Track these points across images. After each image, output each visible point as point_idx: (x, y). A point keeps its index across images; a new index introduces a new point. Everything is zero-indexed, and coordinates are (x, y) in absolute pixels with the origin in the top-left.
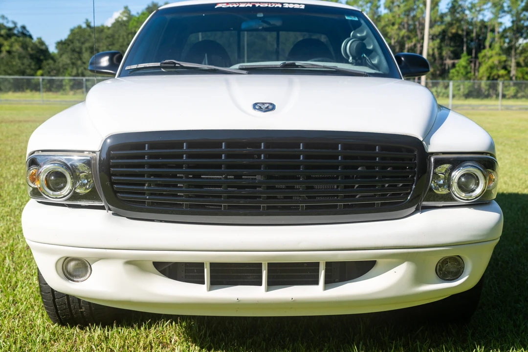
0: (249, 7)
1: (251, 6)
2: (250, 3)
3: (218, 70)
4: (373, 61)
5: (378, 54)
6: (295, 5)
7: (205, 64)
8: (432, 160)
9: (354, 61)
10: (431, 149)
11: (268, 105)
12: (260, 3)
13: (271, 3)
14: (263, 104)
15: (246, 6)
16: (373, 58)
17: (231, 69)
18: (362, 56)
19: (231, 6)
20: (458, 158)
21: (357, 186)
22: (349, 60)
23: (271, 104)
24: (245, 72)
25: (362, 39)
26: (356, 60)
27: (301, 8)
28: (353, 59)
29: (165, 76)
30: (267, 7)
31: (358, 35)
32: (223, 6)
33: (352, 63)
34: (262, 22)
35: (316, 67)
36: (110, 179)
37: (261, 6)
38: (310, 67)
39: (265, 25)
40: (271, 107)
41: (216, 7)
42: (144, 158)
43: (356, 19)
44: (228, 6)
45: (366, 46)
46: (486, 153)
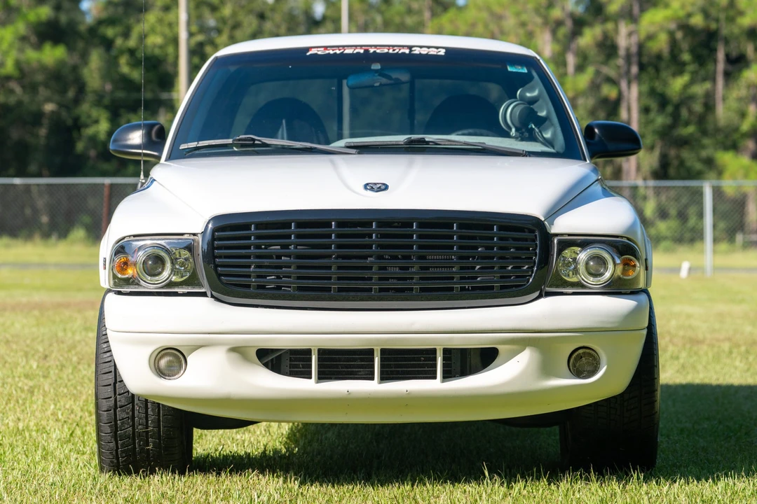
0: (358, 53)
1: (362, 51)
2: (361, 46)
3: (315, 148)
4: (546, 134)
5: (552, 125)
6: (431, 49)
7: (283, 138)
8: (556, 241)
9: (518, 134)
10: (554, 230)
11: (380, 185)
12: (376, 46)
13: (393, 46)
14: (375, 184)
15: (355, 52)
16: (546, 129)
17: (332, 147)
18: (530, 126)
19: (331, 52)
20: (585, 239)
21: (478, 267)
22: (511, 134)
23: (384, 184)
24: (354, 151)
25: (533, 101)
26: (522, 133)
27: (439, 54)
28: (516, 130)
29: (236, 158)
30: (388, 53)
31: (528, 95)
32: (319, 53)
33: (516, 138)
34: (379, 75)
35: (454, 143)
36: (214, 261)
37: (378, 51)
38: (447, 143)
39: (384, 81)
40: (383, 188)
41: (308, 54)
42: (250, 238)
43: (525, 70)
44: (327, 52)
45: (537, 112)
46: (622, 237)
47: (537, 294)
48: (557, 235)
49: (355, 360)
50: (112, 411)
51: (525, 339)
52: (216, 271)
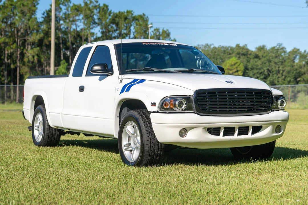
1: (157, 44)
4: (211, 69)
6: (173, 44)
8: (274, 97)
9: (202, 68)
11: (230, 82)
15: (155, 44)
18: (206, 66)
19: (149, 44)
22: (200, 68)
27: (176, 45)
32: (146, 44)
36: (198, 103)
37: (161, 44)
41: (143, 44)
42: (206, 96)
47: (270, 111)
48: (274, 95)
49: (228, 130)
50: (150, 148)
51: (270, 123)
52: (198, 106)
